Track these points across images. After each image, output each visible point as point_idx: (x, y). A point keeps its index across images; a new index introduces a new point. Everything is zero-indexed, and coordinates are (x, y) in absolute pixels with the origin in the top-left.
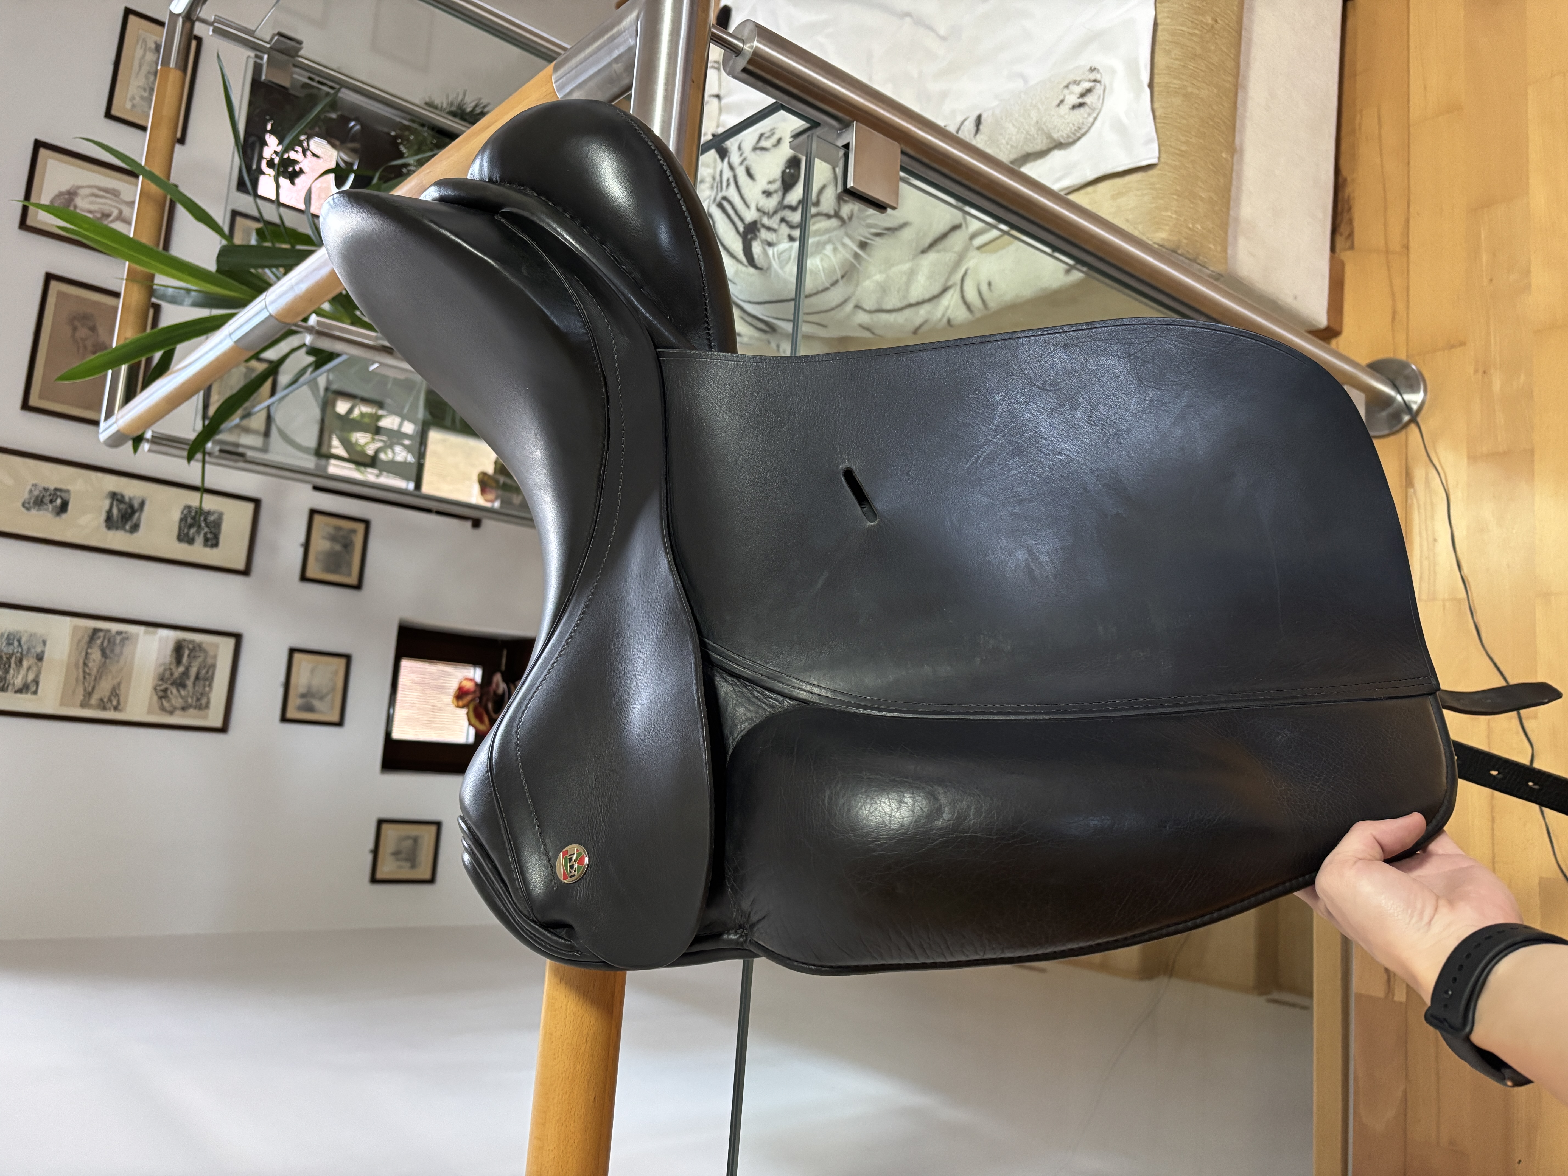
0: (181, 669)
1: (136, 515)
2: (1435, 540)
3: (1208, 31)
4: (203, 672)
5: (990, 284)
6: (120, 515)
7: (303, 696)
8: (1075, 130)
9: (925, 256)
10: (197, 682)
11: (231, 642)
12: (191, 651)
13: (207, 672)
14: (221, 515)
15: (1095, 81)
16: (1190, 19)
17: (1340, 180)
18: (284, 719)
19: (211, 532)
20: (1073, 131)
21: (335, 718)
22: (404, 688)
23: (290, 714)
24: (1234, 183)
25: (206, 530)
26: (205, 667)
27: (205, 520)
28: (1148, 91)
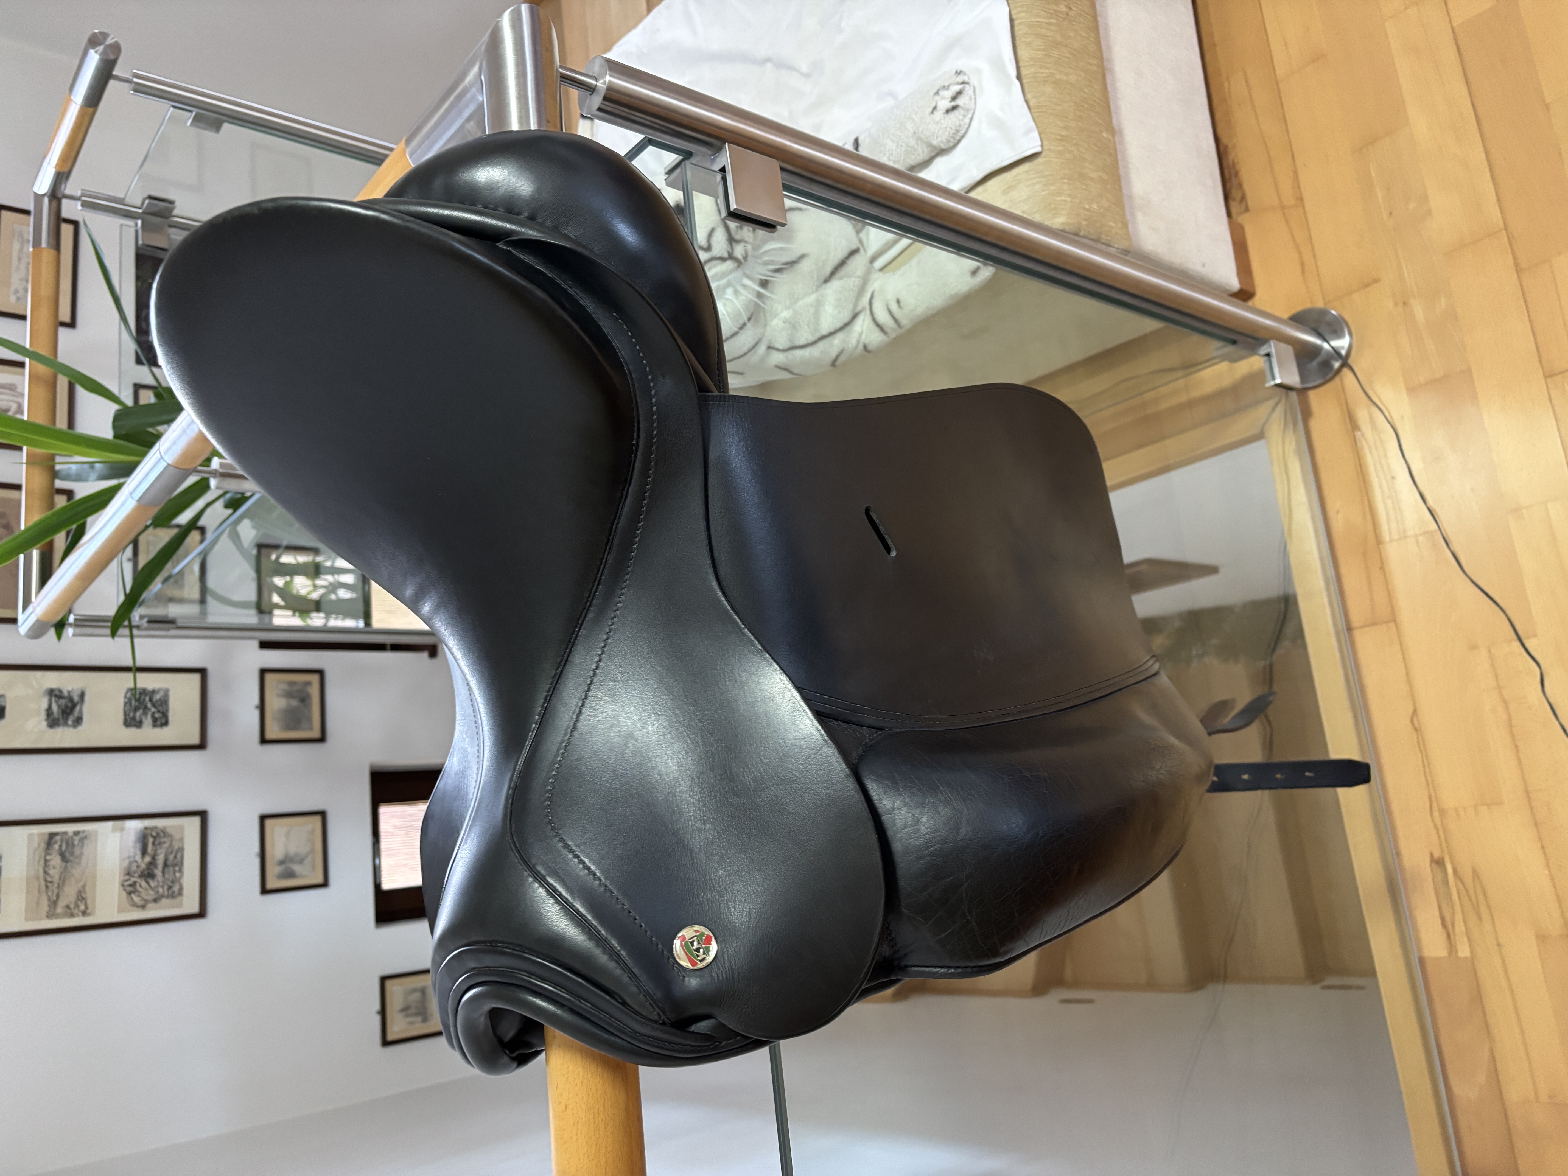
0: (148, 859)
1: (78, 708)
2: (1393, 478)
3: (1064, 19)
4: (171, 857)
5: (898, 302)
6: (60, 711)
7: (281, 863)
8: (954, 134)
9: (828, 285)
10: (166, 870)
11: (196, 821)
12: (155, 838)
13: (175, 857)
14: (166, 692)
15: (963, 83)
16: (1044, 10)
17: (1222, 148)
18: (264, 891)
19: (159, 711)
20: (951, 135)
21: (320, 880)
22: (387, 836)
23: (270, 885)
24: (1120, 163)
25: (153, 710)
26: (172, 852)
27: (151, 700)
28: (1017, 83)
